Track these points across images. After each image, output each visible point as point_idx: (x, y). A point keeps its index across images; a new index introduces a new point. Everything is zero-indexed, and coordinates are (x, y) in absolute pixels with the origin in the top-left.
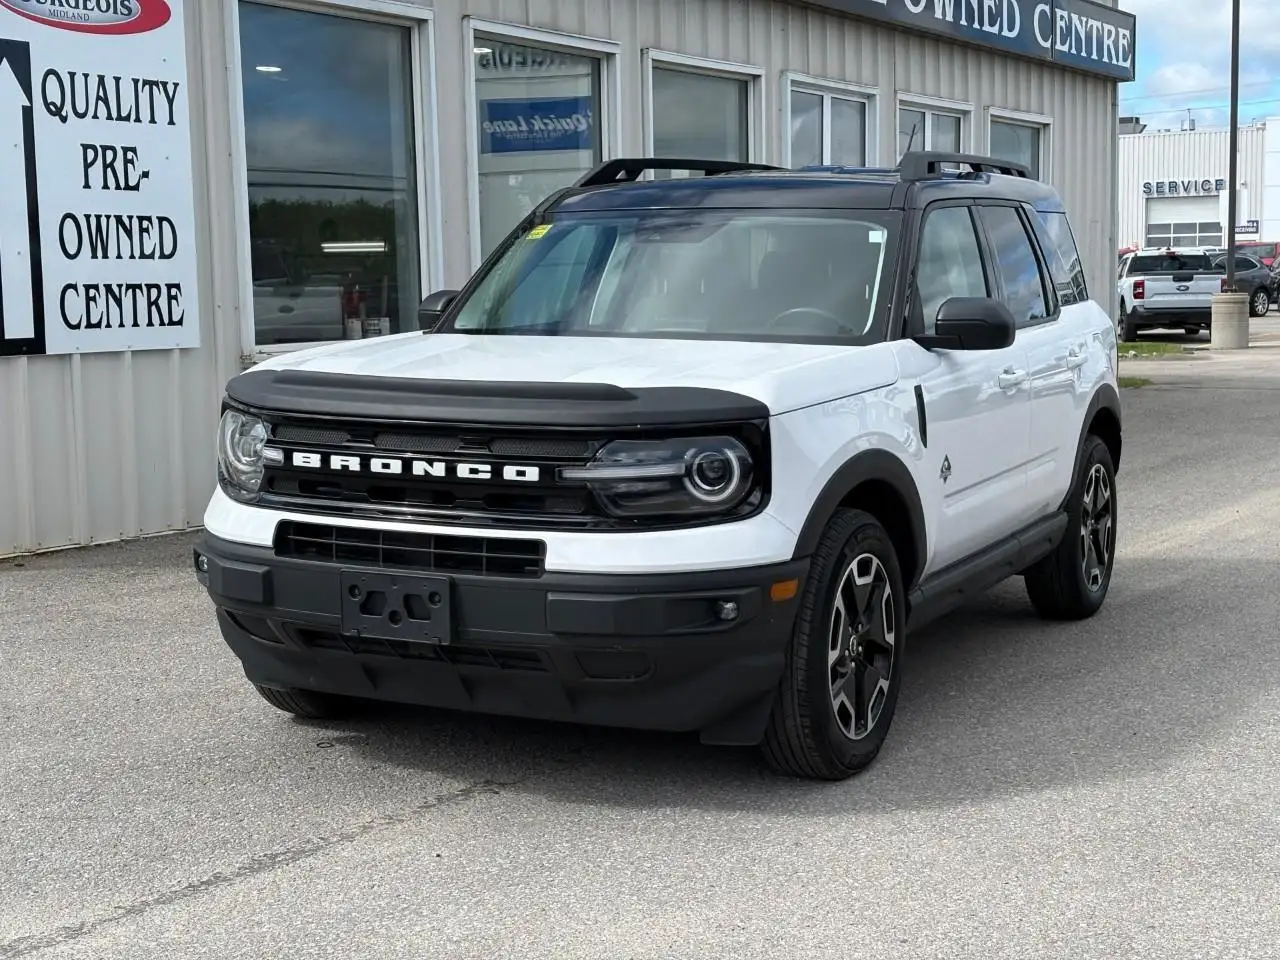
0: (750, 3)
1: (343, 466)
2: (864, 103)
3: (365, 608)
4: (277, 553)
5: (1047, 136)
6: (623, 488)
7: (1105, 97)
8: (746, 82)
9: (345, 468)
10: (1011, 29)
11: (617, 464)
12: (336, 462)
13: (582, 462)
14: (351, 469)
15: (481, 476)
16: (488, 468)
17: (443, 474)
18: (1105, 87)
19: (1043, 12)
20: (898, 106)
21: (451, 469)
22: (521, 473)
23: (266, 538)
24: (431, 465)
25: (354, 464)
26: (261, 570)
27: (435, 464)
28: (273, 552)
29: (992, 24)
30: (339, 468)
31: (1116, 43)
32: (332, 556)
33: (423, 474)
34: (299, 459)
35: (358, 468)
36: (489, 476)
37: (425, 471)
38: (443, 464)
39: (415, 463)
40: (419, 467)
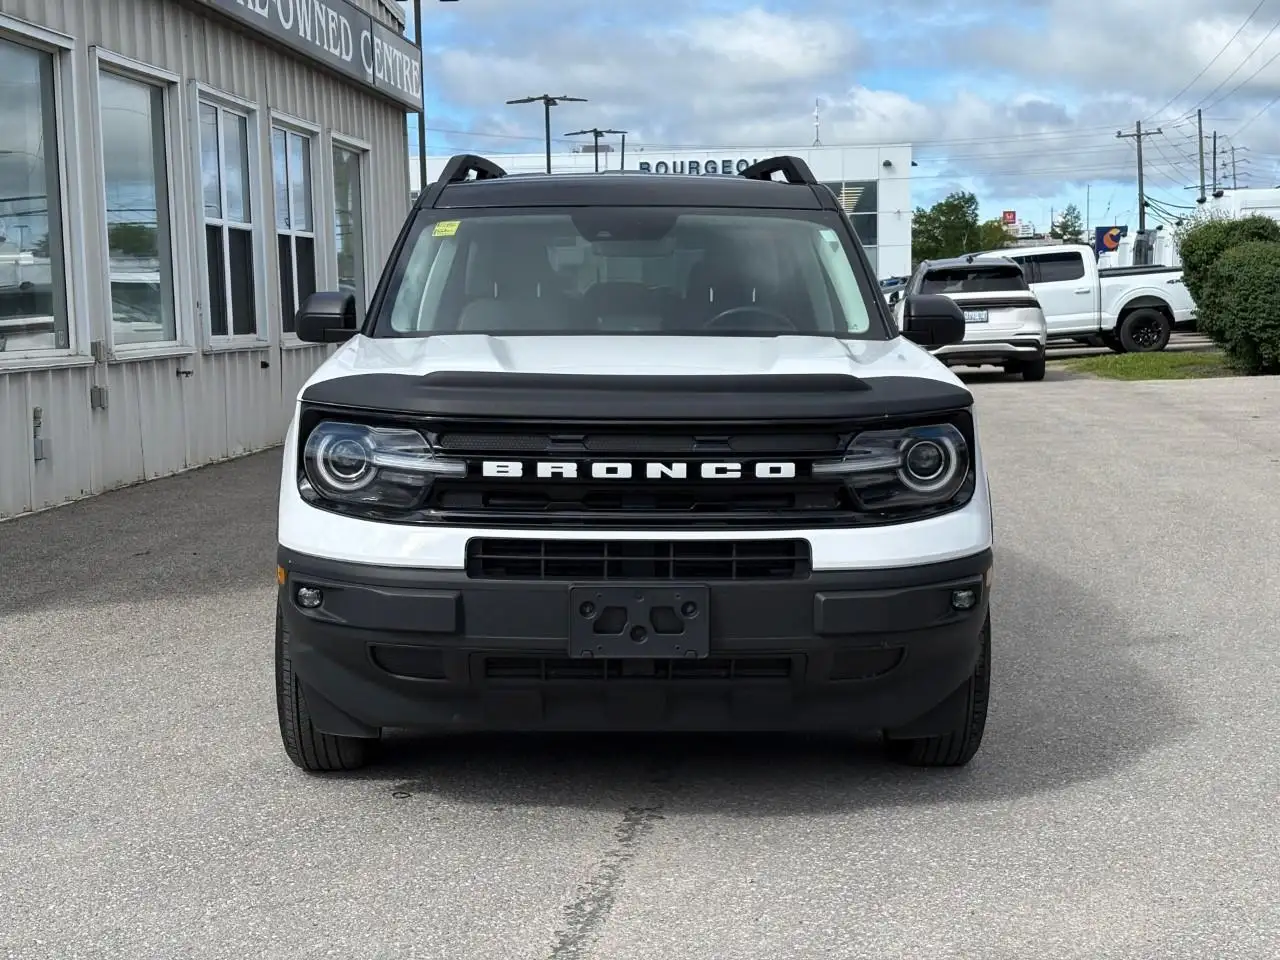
0: (165, 3)
1: (553, 473)
2: (245, 118)
3: (599, 627)
4: (469, 576)
5: (366, 161)
6: (867, 481)
7: (399, 123)
8: (161, 89)
9: (557, 476)
10: (347, 54)
11: (867, 456)
12: (544, 470)
13: (837, 455)
14: (565, 476)
15: (729, 475)
16: (738, 466)
17: (684, 476)
18: (398, 114)
19: (366, 37)
20: (272, 126)
22: (774, 470)
23: (458, 560)
24: (670, 467)
25: (570, 470)
26: (451, 596)
27: (674, 465)
28: (465, 574)
29: (335, 47)
30: (550, 475)
31: (411, 72)
32: (539, 574)
33: (659, 476)
34: (490, 469)
35: (574, 475)
36: (738, 475)
37: (662, 473)
38: (684, 465)
39: (650, 466)
40: (654, 470)
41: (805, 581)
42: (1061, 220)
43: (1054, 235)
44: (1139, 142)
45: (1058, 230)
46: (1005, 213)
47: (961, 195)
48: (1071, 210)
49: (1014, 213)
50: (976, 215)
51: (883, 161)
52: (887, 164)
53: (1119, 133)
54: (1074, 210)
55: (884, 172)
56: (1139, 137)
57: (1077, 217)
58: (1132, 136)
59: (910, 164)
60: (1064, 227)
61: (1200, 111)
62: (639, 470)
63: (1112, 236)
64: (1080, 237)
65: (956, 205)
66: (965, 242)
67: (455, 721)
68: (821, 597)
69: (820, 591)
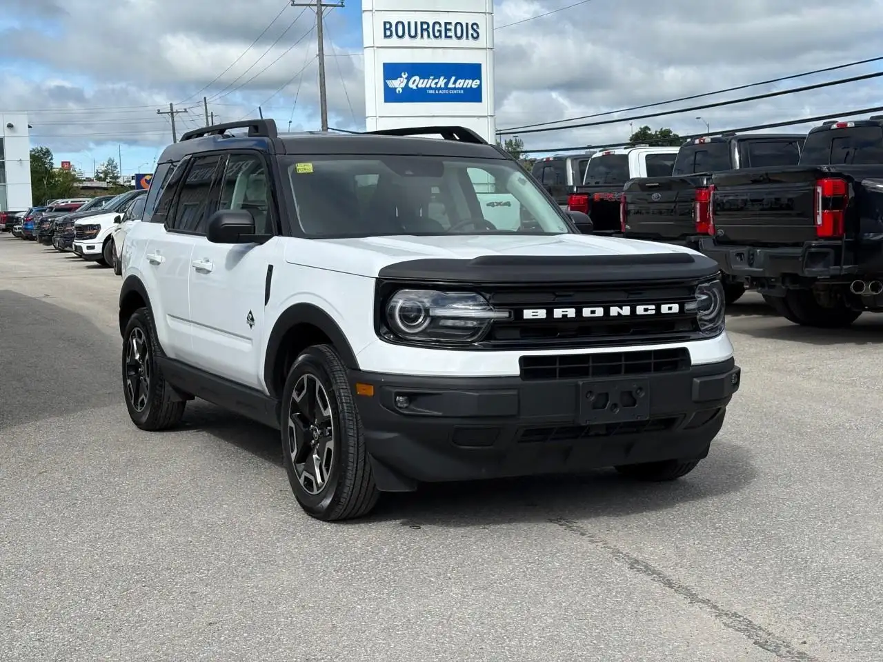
1: (563, 315)
3: (594, 406)
4: (522, 380)
9: (565, 316)
13: (693, 299)
14: (569, 316)
15: (649, 312)
16: (653, 307)
17: (629, 314)
21: (633, 311)
22: (670, 309)
24: (622, 309)
25: (571, 313)
26: (514, 392)
27: (624, 308)
30: (561, 317)
32: (556, 377)
33: (617, 314)
34: (528, 314)
35: (574, 315)
36: (653, 312)
37: (618, 313)
38: (629, 308)
39: (612, 308)
40: (614, 311)
41: (688, 372)
42: (104, 169)
43: (99, 179)
44: (173, 117)
45: (101, 175)
46: (63, 163)
47: (39, 149)
48: (110, 162)
49: (69, 163)
50: (52, 164)
51: (7, 123)
52: (10, 126)
53: (159, 110)
54: (113, 161)
55: (8, 132)
56: (172, 113)
57: (115, 167)
58: (168, 113)
59: (27, 127)
60: (106, 173)
61: (205, 98)
62: (607, 311)
63: (146, 180)
64: (118, 180)
65: (37, 157)
66: (45, 183)
67: (483, 473)
68: (697, 381)
69: (696, 377)
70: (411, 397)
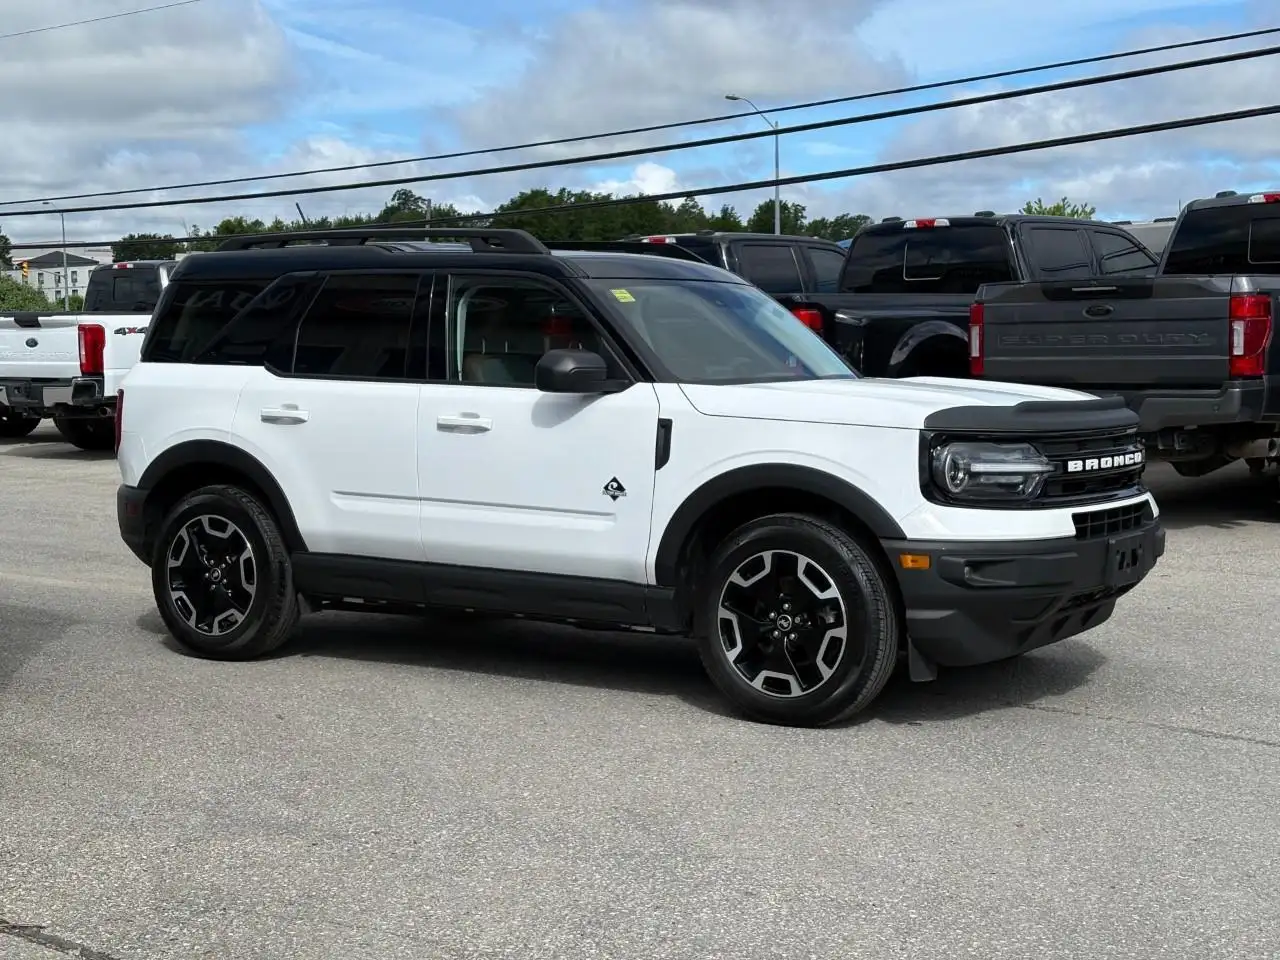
1: (1091, 467)
3: (1121, 565)
4: (1077, 540)
12: (1089, 464)
14: (1094, 468)
25: (1096, 464)
32: (1087, 536)
34: (1071, 466)
35: (1097, 467)
70: (975, 566)
